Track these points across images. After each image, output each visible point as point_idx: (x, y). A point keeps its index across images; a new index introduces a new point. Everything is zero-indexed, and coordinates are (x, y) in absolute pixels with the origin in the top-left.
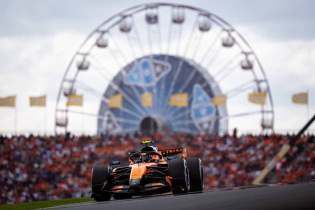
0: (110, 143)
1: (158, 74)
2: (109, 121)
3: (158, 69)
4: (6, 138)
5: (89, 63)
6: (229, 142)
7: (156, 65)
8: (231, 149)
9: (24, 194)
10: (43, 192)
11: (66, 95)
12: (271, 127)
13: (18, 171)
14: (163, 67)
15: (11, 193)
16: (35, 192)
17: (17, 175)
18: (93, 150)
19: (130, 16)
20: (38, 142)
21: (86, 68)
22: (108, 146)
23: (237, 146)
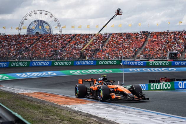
0: (32, 36)
1: (36, 24)
6: (58, 36)
7: (35, 23)
8: (59, 37)
12: (61, 32)
13: (13, 42)
14: (36, 23)
15: (12, 47)
17: (13, 43)
21: (23, 24)
22: (32, 37)
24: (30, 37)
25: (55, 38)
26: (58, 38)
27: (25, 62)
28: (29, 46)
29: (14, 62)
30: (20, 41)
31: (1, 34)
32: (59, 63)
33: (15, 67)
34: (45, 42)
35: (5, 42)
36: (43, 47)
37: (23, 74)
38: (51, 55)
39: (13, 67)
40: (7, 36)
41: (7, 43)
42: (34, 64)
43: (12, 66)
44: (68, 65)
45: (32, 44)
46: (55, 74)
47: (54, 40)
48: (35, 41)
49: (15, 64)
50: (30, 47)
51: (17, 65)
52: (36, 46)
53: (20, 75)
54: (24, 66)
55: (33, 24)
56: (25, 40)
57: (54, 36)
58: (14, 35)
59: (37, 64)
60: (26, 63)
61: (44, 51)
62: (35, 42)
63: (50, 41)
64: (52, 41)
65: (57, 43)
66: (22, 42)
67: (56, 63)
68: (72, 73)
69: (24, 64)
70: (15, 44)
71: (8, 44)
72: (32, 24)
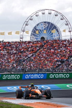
2: (33, 38)
3: (45, 25)
4: (10, 42)
5: (28, 24)
6: (67, 42)
7: (44, 24)
9: (15, 56)
10: (20, 56)
11: (23, 31)
13: (13, 50)
14: (46, 25)
15: (12, 56)
16: (18, 55)
17: (13, 52)
18: (32, 45)
19: (38, 12)
20: (18, 43)
21: (28, 25)
22: (35, 44)
23: (69, 42)
24: (33, 44)
25: (63, 44)
26: (66, 45)
27: (18, 74)
28: (32, 54)
29: (6, 75)
30: (22, 49)
31: (1, 42)
32: (55, 76)
33: (7, 80)
34: (50, 49)
35: (4, 51)
36: (48, 56)
37: (14, 87)
38: (56, 66)
39: (5, 80)
40: (7, 43)
41: (6, 52)
42: (27, 77)
43: (3, 78)
44: (66, 78)
45: (35, 53)
46: (49, 88)
47: (61, 47)
48: (38, 48)
49: (7, 77)
50: (32, 56)
51: (9, 77)
52: (39, 55)
53: (10, 88)
54: (17, 79)
55: (42, 24)
56: (27, 48)
57: (62, 41)
58: (14, 42)
59: (30, 76)
60: (19, 76)
61: (48, 61)
62: (38, 50)
63: (56, 48)
64: (59, 49)
65: (65, 50)
66: (24, 51)
67: (51, 76)
68: (69, 87)
69: (16, 77)
70: (16, 53)
71: (8, 53)
72: (40, 25)
